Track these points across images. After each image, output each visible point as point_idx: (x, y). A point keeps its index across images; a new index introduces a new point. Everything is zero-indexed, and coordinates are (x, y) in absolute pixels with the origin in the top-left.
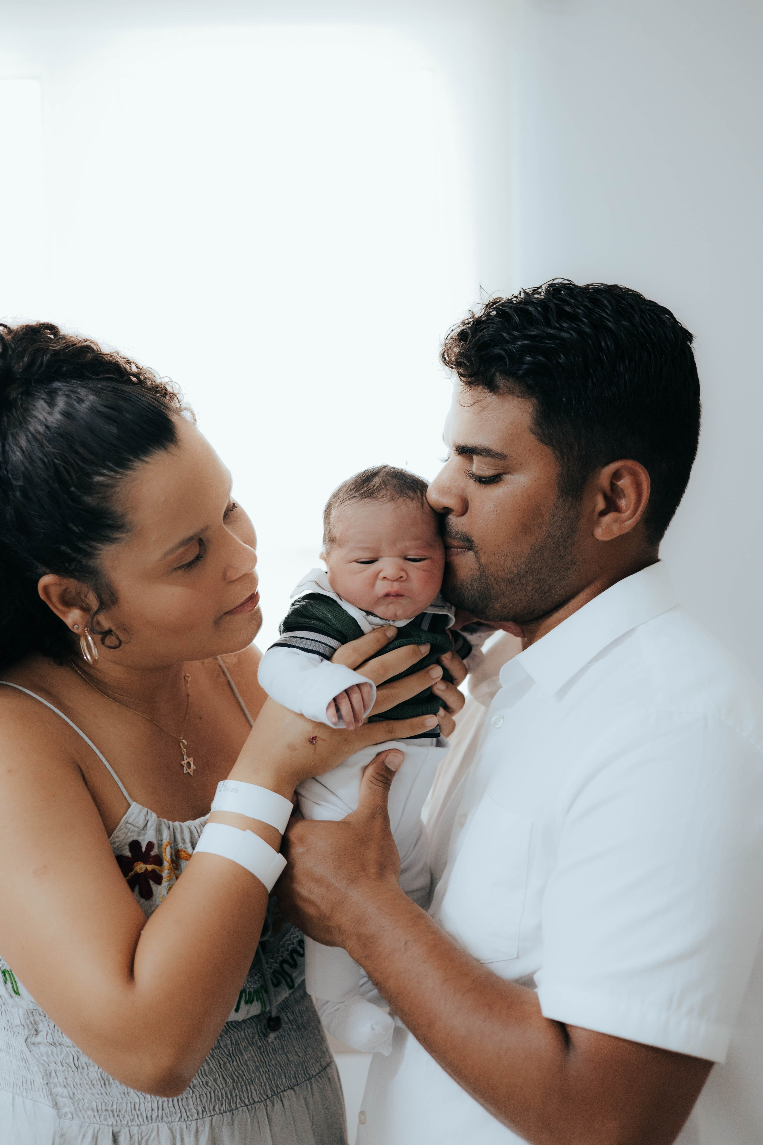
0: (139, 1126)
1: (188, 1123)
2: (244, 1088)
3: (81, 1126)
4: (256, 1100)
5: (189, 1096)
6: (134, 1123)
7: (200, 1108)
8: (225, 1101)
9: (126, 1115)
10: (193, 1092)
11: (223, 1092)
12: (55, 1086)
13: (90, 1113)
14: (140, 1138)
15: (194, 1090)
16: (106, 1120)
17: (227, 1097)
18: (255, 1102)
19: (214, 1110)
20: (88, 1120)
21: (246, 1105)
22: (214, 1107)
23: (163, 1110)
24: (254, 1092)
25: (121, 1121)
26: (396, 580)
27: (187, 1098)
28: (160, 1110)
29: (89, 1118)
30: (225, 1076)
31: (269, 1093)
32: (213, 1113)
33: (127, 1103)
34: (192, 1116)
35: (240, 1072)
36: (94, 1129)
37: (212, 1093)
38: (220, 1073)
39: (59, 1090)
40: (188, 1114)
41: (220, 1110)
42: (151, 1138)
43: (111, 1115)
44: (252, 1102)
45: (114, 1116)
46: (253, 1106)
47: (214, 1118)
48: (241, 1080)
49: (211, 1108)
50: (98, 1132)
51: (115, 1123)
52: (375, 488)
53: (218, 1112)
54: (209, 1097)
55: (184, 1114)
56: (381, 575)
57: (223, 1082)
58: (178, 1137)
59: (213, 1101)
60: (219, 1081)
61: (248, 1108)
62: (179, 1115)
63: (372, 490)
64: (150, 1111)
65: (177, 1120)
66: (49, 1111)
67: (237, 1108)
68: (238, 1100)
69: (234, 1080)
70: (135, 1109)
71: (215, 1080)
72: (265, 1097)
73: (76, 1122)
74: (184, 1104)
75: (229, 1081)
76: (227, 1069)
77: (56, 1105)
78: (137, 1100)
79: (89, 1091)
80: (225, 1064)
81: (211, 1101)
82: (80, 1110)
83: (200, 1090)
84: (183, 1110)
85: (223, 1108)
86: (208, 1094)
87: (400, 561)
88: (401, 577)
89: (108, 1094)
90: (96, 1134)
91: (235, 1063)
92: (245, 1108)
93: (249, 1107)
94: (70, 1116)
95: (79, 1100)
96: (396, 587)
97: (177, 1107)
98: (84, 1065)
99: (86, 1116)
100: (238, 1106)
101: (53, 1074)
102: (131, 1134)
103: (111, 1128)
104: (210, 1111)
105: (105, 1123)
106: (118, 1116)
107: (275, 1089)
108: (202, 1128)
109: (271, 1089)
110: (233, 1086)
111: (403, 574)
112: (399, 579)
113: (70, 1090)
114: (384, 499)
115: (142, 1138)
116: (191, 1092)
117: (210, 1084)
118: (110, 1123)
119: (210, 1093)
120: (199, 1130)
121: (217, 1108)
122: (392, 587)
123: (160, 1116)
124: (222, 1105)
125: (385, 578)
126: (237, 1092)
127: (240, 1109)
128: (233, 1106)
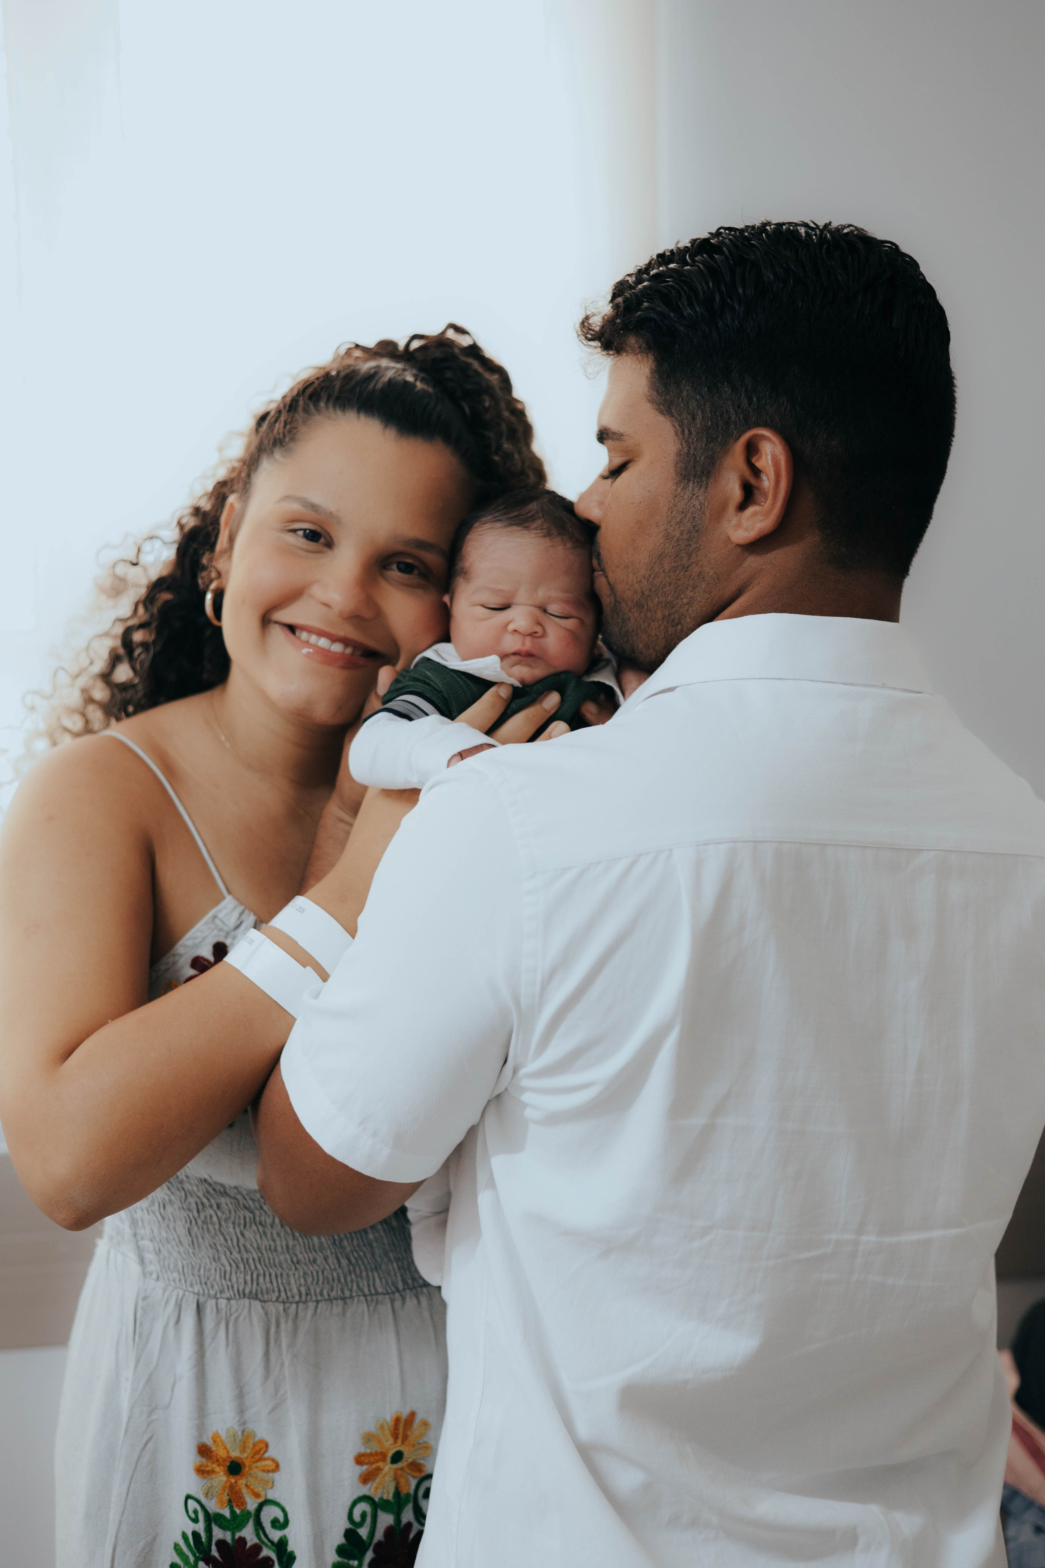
0: (229, 1299)
1: (287, 1305)
2: (364, 1274)
3: (165, 1290)
4: (380, 1290)
5: (291, 1273)
6: (224, 1296)
7: (303, 1289)
8: (337, 1286)
9: (215, 1285)
10: (296, 1269)
11: (335, 1274)
12: (142, 1238)
13: (175, 1275)
14: (228, 1314)
15: (298, 1266)
16: (192, 1286)
17: (339, 1281)
18: (377, 1293)
19: (321, 1294)
20: (172, 1283)
21: (365, 1296)
22: (321, 1291)
23: (258, 1284)
24: (377, 1280)
25: (209, 1291)
26: (530, 635)
27: (288, 1275)
28: (255, 1284)
29: (174, 1280)
30: (339, 1255)
31: (400, 1286)
32: (319, 1298)
33: (216, 1270)
34: (293, 1297)
35: (361, 1254)
36: (178, 1296)
37: (320, 1273)
38: (333, 1251)
39: (146, 1243)
40: (289, 1294)
41: (329, 1295)
42: (242, 1318)
43: (198, 1282)
44: (373, 1292)
45: (201, 1283)
46: (375, 1298)
47: (320, 1304)
48: (360, 1262)
49: (318, 1291)
50: (182, 1299)
51: (201, 1291)
52: (529, 515)
53: (326, 1297)
54: (316, 1278)
55: (283, 1294)
56: (511, 627)
57: (336, 1262)
58: (273, 1321)
59: (320, 1282)
60: (330, 1260)
61: (366, 1300)
62: (277, 1294)
63: (525, 516)
64: (243, 1283)
65: (274, 1299)
66: (135, 1268)
67: (351, 1297)
68: (355, 1287)
69: (349, 1260)
70: (225, 1278)
71: (326, 1259)
72: (393, 1289)
73: (161, 1284)
74: (284, 1281)
75: (344, 1262)
76: (342, 1248)
77: (142, 1261)
78: (228, 1268)
79: (176, 1248)
80: (341, 1240)
81: (317, 1283)
82: (166, 1271)
83: (305, 1268)
84: (282, 1289)
85: (333, 1294)
86: (315, 1274)
87: (538, 612)
88: (536, 632)
89: (196, 1255)
90: (179, 1302)
91: (355, 1242)
92: (362, 1298)
93: (369, 1298)
94: (154, 1276)
95: (165, 1257)
96: (528, 645)
97: (275, 1284)
98: (171, 1217)
99: (171, 1278)
100: (354, 1294)
101: (140, 1223)
102: (219, 1308)
103: (196, 1297)
104: (316, 1295)
105: (190, 1289)
106: (206, 1284)
107: (410, 1282)
108: (304, 1314)
109: (404, 1281)
110: (349, 1269)
111: (538, 629)
112: (532, 635)
113: (156, 1243)
114: (538, 531)
115: (231, 1315)
116: (293, 1268)
117: (318, 1262)
118: (196, 1291)
119: (317, 1273)
120: (299, 1315)
121: (325, 1293)
122: (523, 644)
123: (254, 1291)
124: (332, 1290)
125: (515, 631)
126: (353, 1276)
127: (356, 1299)
128: (347, 1294)
